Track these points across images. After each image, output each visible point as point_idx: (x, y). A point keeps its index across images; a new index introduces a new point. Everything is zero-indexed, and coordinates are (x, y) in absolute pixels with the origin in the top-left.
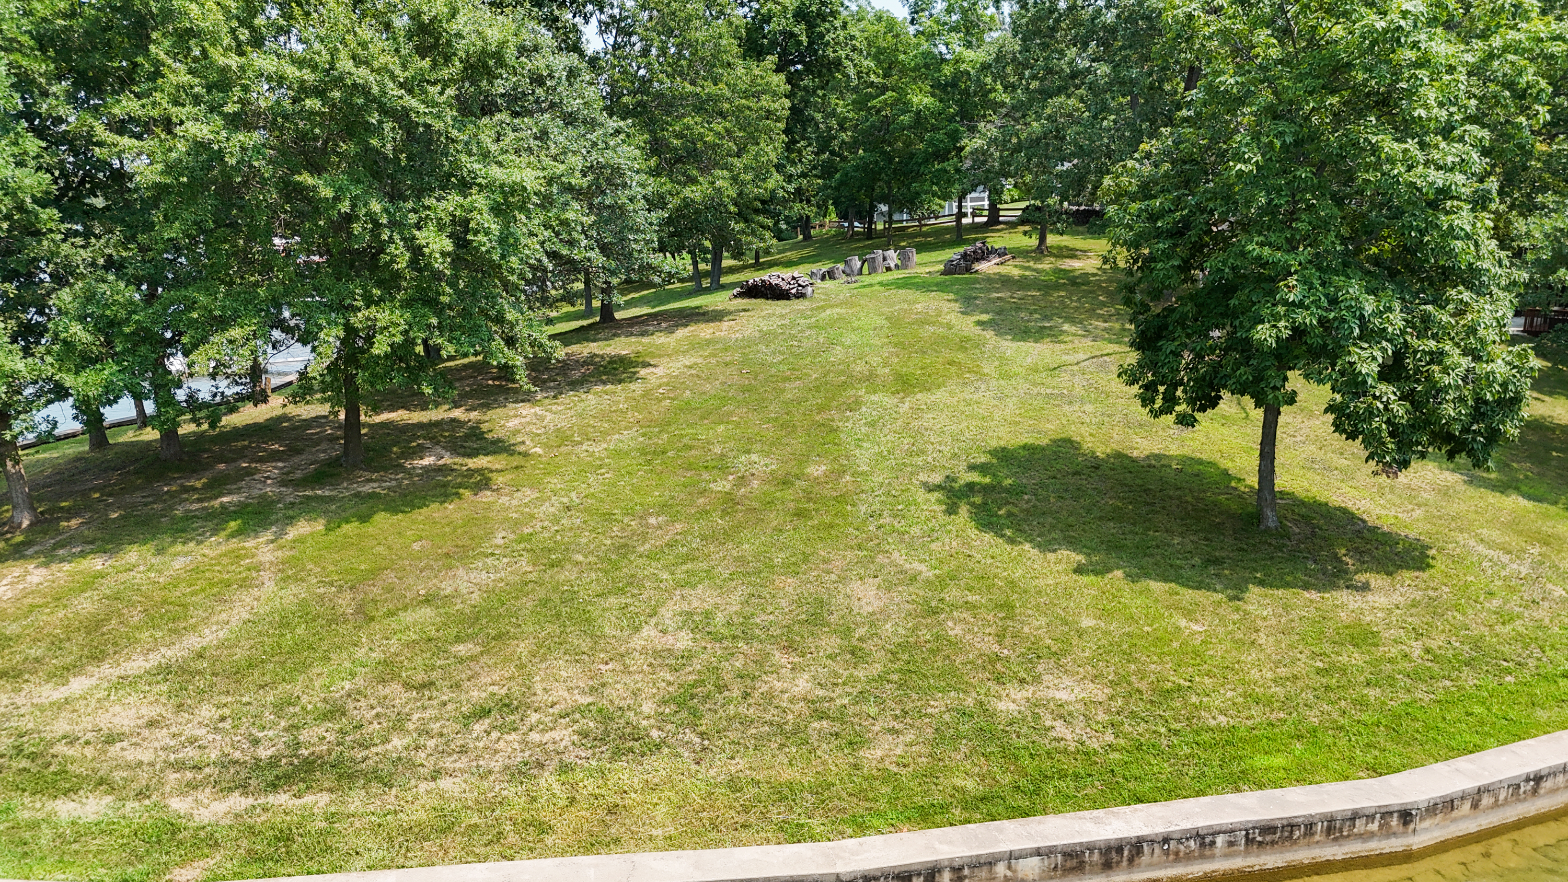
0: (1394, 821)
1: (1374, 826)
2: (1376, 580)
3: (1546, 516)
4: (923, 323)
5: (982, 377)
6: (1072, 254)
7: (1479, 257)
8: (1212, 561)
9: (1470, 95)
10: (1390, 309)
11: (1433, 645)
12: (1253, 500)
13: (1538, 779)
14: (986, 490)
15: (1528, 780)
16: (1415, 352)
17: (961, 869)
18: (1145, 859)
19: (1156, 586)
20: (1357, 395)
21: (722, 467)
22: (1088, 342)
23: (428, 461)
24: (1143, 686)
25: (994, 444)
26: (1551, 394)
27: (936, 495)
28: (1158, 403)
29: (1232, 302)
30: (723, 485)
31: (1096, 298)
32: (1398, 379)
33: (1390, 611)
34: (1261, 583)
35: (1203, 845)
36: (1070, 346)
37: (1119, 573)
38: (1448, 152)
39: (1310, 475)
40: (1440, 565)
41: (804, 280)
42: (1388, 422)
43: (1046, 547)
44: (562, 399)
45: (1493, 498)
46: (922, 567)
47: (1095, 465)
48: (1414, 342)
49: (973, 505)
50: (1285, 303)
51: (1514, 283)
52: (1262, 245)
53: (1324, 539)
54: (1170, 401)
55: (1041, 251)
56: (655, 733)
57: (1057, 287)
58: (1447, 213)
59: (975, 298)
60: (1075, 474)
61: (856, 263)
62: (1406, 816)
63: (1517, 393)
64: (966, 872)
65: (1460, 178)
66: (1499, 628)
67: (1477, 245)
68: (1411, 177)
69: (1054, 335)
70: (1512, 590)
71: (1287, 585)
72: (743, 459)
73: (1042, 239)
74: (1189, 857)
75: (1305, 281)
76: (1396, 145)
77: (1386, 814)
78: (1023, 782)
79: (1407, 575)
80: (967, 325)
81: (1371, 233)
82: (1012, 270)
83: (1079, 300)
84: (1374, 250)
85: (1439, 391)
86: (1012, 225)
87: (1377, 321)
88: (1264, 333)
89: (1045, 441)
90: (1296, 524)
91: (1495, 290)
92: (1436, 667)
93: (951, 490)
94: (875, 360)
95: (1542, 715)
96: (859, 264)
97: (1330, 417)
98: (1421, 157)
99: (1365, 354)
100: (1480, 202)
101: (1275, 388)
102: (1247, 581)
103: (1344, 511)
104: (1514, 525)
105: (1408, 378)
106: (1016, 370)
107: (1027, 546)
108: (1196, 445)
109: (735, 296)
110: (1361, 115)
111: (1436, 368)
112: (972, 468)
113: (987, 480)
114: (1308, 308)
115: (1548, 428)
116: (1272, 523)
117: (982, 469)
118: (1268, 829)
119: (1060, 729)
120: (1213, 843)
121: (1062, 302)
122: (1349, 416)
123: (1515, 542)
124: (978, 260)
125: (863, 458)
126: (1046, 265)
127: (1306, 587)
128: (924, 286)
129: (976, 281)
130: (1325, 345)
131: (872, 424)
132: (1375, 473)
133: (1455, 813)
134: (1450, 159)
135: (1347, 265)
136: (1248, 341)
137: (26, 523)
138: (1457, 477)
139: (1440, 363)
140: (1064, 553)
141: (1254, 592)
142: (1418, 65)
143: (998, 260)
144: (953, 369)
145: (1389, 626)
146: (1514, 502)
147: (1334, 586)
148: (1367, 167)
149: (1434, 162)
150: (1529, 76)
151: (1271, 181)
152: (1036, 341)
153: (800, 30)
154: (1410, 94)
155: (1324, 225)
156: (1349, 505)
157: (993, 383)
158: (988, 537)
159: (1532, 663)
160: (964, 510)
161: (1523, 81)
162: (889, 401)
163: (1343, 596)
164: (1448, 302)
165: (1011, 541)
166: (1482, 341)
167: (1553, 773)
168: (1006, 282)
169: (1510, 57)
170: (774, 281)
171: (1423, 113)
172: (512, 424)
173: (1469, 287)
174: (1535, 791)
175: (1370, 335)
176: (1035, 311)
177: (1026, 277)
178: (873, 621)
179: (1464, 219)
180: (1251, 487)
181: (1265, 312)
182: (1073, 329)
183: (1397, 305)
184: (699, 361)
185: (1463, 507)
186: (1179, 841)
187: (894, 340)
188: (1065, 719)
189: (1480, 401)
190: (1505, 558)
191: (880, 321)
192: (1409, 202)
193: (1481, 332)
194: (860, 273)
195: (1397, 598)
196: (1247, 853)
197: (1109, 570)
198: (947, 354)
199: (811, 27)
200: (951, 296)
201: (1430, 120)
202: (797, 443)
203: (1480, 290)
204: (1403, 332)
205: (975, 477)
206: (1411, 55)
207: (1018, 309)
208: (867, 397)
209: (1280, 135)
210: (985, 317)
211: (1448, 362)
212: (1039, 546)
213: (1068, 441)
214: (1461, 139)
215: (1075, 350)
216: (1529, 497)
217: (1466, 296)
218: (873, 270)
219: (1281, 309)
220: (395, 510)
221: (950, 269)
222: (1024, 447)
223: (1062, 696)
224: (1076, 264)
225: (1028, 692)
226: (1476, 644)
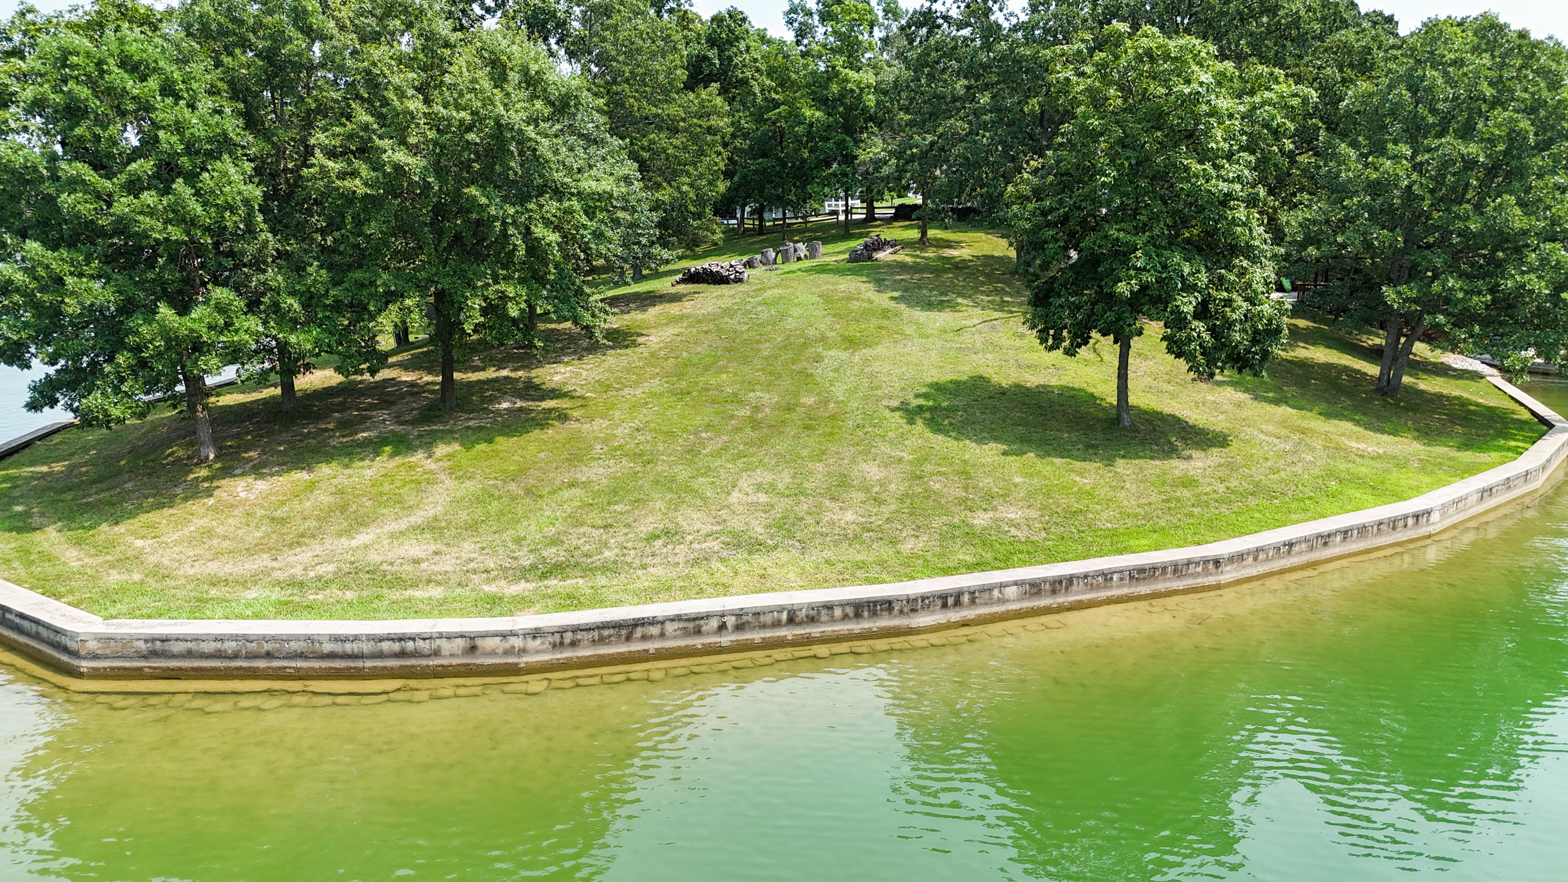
0: (1211, 566)
1: (1200, 569)
2: (1196, 454)
3: (1303, 417)
4: (849, 299)
5: (907, 337)
6: (948, 244)
7: (1252, 238)
8: (1088, 446)
9: (1243, 133)
10: (1199, 271)
11: (1231, 485)
12: (1114, 412)
13: (1290, 545)
14: (930, 409)
15: (1285, 545)
16: (1215, 300)
17: (974, 593)
18: (1074, 588)
19: (1058, 461)
20: (1180, 329)
21: (736, 399)
22: (978, 311)
23: (505, 405)
24: (1059, 510)
25: (929, 380)
26: (1313, 344)
27: (898, 414)
28: (1050, 342)
29: (1100, 269)
30: (745, 412)
31: (977, 278)
32: (1206, 318)
33: (1205, 469)
34: (1124, 457)
35: (1106, 580)
36: (965, 314)
37: (1032, 454)
38: (1230, 170)
39: (1149, 395)
40: (1235, 445)
41: (740, 268)
42: (1200, 345)
43: (981, 441)
44: (585, 360)
45: (1271, 408)
46: (904, 454)
47: (1003, 392)
48: (1213, 293)
49: (925, 419)
50: (1135, 268)
51: (1275, 255)
52: (1119, 230)
53: (1162, 433)
54: (1058, 339)
55: (923, 242)
56: (770, 542)
57: (946, 271)
58: (1231, 209)
59: (884, 280)
60: (990, 398)
61: (772, 254)
62: (1217, 562)
63: (1278, 326)
64: (977, 594)
65: (1238, 187)
66: (1271, 477)
67: (1250, 230)
68: (1207, 186)
69: (953, 307)
70: (1280, 457)
71: (1141, 457)
72: (751, 395)
73: (924, 234)
74: (1098, 588)
75: (1146, 254)
76: (1199, 167)
77: (1206, 562)
78: (998, 556)
79: (1215, 451)
80: (883, 300)
81: (1185, 223)
82: (904, 257)
83: (964, 280)
84: (1187, 235)
85: (1230, 325)
86: (888, 221)
87: (1191, 279)
88: (1122, 288)
89: (965, 378)
90: (1142, 423)
91: (1263, 259)
92: (1233, 497)
93: (907, 410)
94: (823, 327)
95: (1294, 517)
96: (774, 254)
97: (1165, 344)
98: (1214, 174)
99: (1185, 300)
100: (1251, 202)
101: (1130, 325)
102: (1115, 456)
103: (1174, 416)
104: (1283, 423)
105: (1211, 317)
106: (930, 332)
107: (968, 442)
108: (1069, 378)
109: (678, 283)
110: (1176, 145)
111: (1227, 309)
112: (917, 396)
113: (931, 403)
114: (1149, 271)
115: (1309, 366)
116: (1127, 424)
117: (926, 396)
118: (1141, 570)
119: (1014, 531)
120: (1111, 579)
121: (952, 282)
122: (1175, 342)
123: (1284, 432)
124: (875, 250)
125: (839, 391)
126: (930, 253)
127: (1152, 458)
128: (836, 271)
129: (879, 267)
130: (1160, 296)
131: (836, 370)
132: (1194, 380)
133: (1244, 563)
134: (1231, 175)
135: (1172, 243)
136: (1112, 295)
137: (212, 456)
138: (1246, 396)
139: (1230, 306)
140: (993, 445)
141: (1120, 462)
142: (1211, 114)
143: (891, 250)
144: (884, 332)
145: (1204, 477)
146: (1284, 411)
147: (1170, 458)
148: (1182, 180)
149: (1222, 177)
150: (1279, 119)
151: (1122, 189)
152: (939, 311)
153: (712, 54)
154: (1205, 133)
155: (1156, 218)
156: (1177, 413)
157: (916, 341)
158: (940, 437)
159: (1290, 493)
160: (919, 422)
161: (1274, 124)
162: (844, 355)
163: (1175, 462)
164: (1234, 267)
165: (956, 439)
166: (1255, 291)
167: (1299, 542)
168: (902, 267)
169: (1267, 108)
170: (715, 269)
171: (1214, 146)
172: (557, 378)
173: (1248, 258)
174: (1289, 552)
175: (1189, 288)
176: (933, 289)
177: (918, 264)
178: (882, 483)
179: (1241, 213)
180: (1111, 404)
181: (1122, 274)
182: (965, 302)
183: (1203, 269)
184: (683, 330)
185: (1250, 413)
186: (1093, 577)
187: (831, 312)
188: (1017, 526)
189: (1256, 332)
190: (1276, 441)
191: (815, 299)
192: (1207, 202)
193: (1254, 286)
194: (775, 262)
195: (1209, 462)
196: (1130, 585)
197: (1025, 453)
198: (874, 322)
199: (721, 51)
200: (864, 279)
201: (1218, 149)
202: (787, 383)
203: (1254, 260)
204: (1207, 287)
205: (921, 402)
206: (1205, 108)
207: (920, 288)
208: (825, 353)
209: (1128, 158)
210: (896, 294)
211: (1235, 304)
212: (976, 441)
213: (981, 377)
214: (1238, 163)
215: (971, 317)
216: (1294, 408)
217: (1245, 263)
218: (786, 260)
219: (1132, 272)
220: (509, 435)
221: (855, 257)
222: (951, 382)
223: (1012, 516)
224: (954, 253)
225: (990, 514)
226: (1257, 485)
